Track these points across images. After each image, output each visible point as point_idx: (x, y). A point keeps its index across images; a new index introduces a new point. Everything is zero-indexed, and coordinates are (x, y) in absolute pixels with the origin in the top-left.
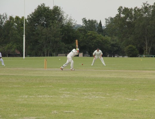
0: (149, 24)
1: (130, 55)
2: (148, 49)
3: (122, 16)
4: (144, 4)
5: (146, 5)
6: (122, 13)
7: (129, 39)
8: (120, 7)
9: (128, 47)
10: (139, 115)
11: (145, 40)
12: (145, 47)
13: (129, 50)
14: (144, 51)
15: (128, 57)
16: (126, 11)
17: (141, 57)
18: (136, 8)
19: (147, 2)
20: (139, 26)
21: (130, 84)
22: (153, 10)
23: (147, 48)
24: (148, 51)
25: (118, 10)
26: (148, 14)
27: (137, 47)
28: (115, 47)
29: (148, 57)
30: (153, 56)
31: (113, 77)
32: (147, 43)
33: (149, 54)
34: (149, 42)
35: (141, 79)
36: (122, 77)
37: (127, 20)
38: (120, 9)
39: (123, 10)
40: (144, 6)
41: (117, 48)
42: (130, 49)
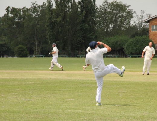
0: (38, 25)
1: (21, 55)
2: (38, 50)
3: (11, 15)
4: (33, 4)
5: (35, 5)
6: (10, 13)
7: (19, 39)
8: (7, 7)
9: (18, 47)
10: (36, 115)
11: (35, 41)
12: (35, 47)
13: (19, 51)
14: (34, 52)
15: (18, 57)
16: (15, 11)
17: (30, 57)
18: (25, 7)
19: (35, 2)
20: (29, 26)
21: (24, 84)
22: (41, 10)
23: (37, 48)
24: (38, 52)
25: (6, 10)
26: (37, 13)
27: (27, 47)
28: (4, 47)
29: (38, 57)
30: (43, 57)
31: (5, 77)
32: (36, 44)
33: (39, 54)
34: (39, 42)
35: (34, 79)
36: (15, 77)
37: (16, 20)
38: (7, 9)
39: (11, 10)
40: (32, 6)
41: (6, 48)
42: (20, 49)
